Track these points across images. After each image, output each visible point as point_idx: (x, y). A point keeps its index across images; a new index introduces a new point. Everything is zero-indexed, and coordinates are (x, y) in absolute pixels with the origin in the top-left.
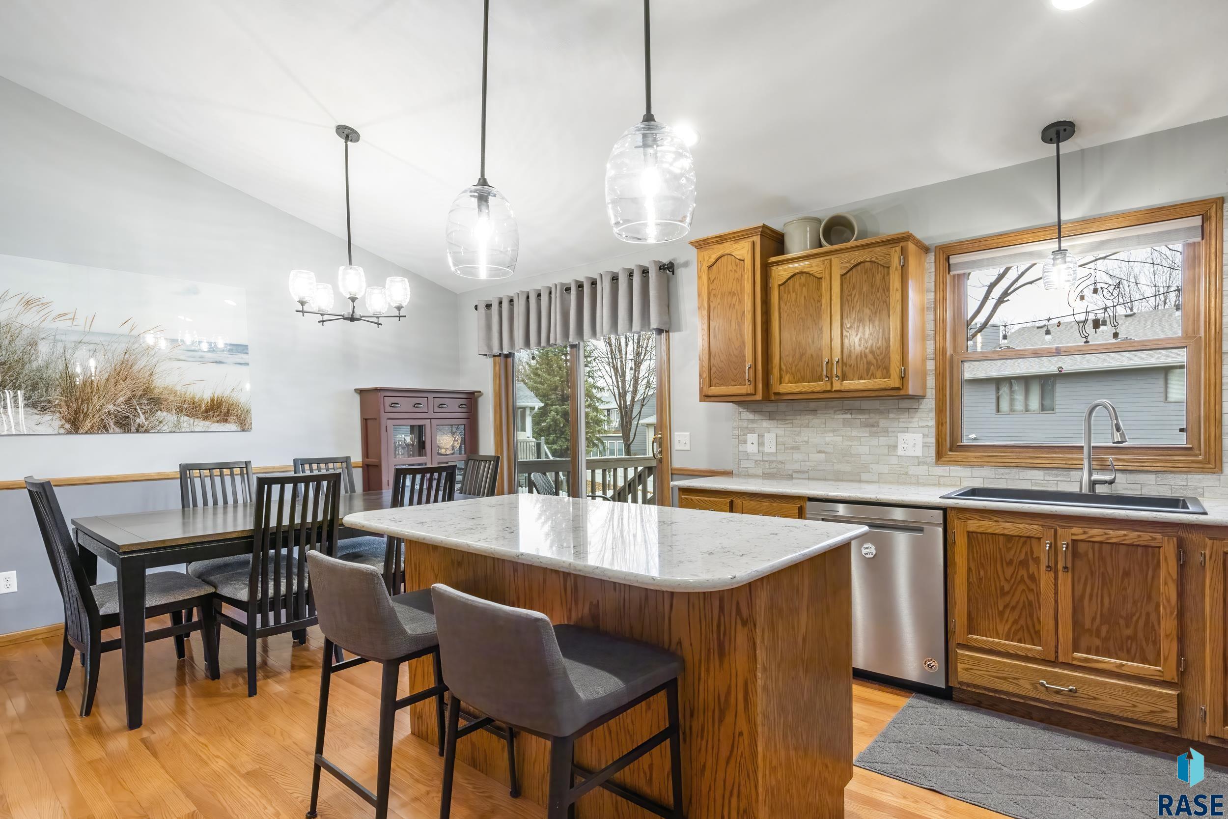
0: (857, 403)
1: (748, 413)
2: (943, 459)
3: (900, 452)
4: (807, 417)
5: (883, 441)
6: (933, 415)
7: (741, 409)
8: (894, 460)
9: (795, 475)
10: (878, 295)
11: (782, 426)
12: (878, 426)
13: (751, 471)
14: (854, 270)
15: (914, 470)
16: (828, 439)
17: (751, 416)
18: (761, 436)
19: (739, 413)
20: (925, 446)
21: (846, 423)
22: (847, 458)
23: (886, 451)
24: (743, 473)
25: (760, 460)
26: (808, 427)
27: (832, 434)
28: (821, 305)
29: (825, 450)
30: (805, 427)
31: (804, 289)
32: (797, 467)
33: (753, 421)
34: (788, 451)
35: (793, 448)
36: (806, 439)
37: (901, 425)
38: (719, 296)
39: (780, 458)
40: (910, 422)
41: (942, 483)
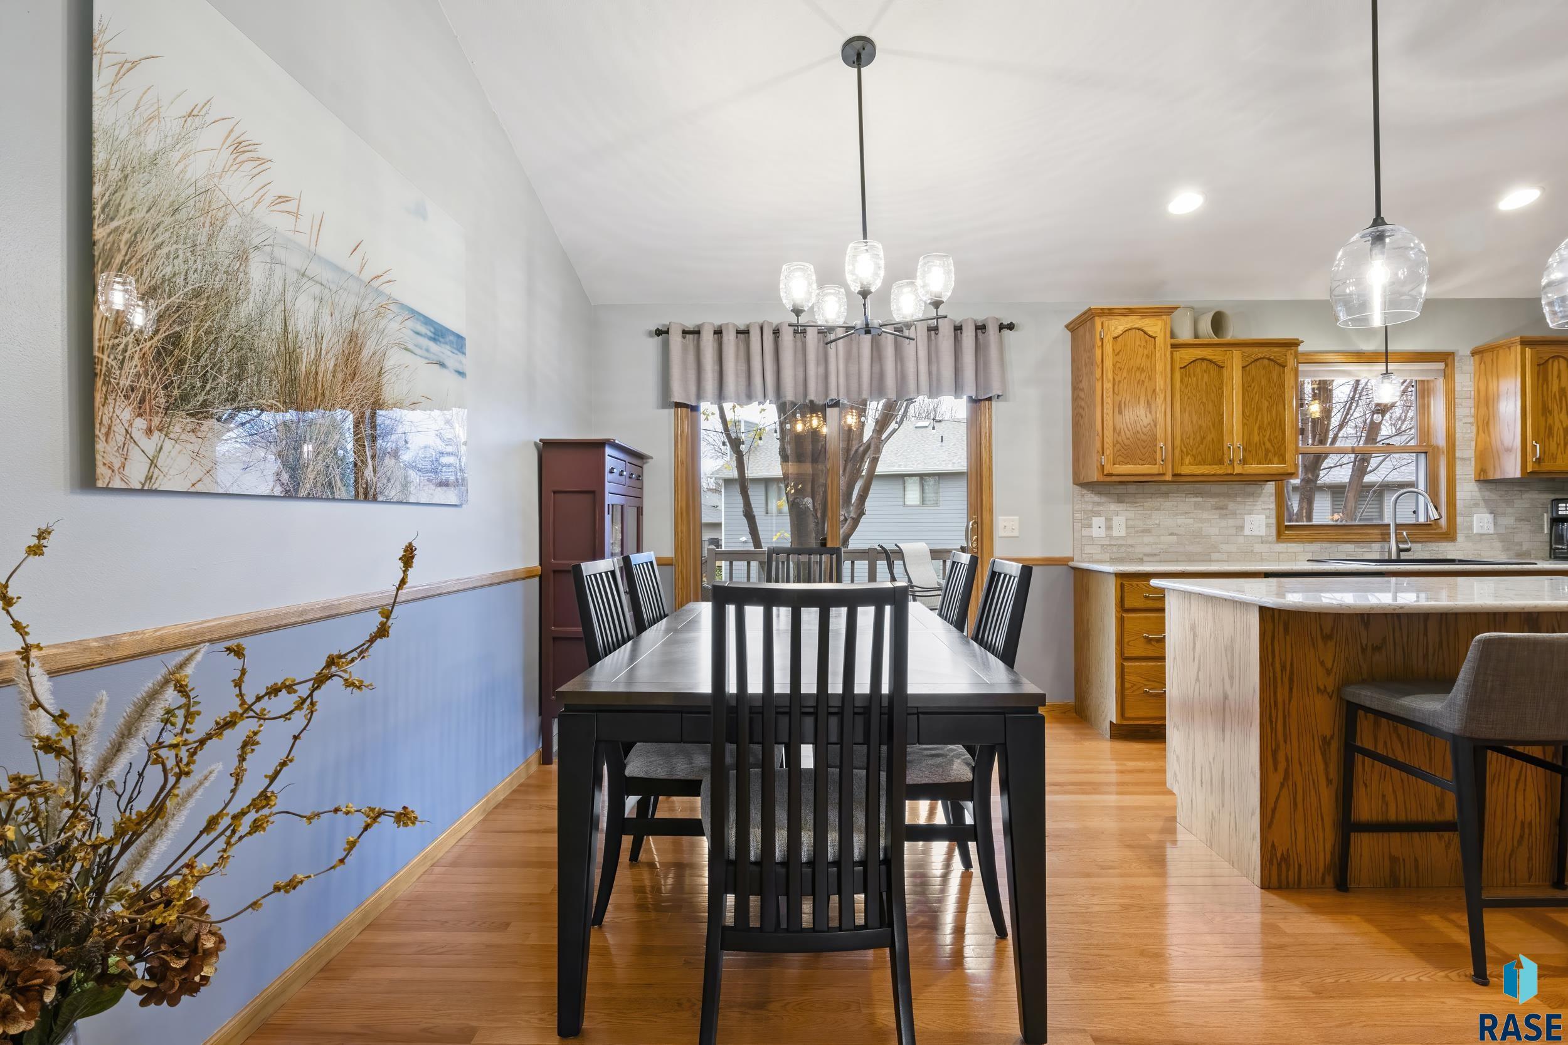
0: (1207, 487)
1: (1092, 495)
2: (1282, 537)
3: (1247, 532)
4: (1159, 500)
5: (1231, 522)
6: (1273, 498)
7: (1085, 491)
8: (1241, 540)
9: (1145, 559)
10: (1275, 389)
11: (1132, 509)
12: (1227, 509)
13: (1096, 557)
14: (1253, 365)
15: (1259, 548)
16: (1179, 522)
17: (1096, 499)
18: (1109, 520)
19: (1083, 496)
20: (1268, 526)
21: (1197, 506)
22: (1198, 540)
23: (1233, 531)
24: (1087, 559)
25: (1107, 545)
26: (1160, 510)
27: (1183, 517)
28: (1223, 392)
29: (1177, 532)
30: (1156, 509)
31: (1206, 376)
32: (1148, 550)
33: (1099, 504)
34: (1139, 534)
35: (1143, 531)
36: (1157, 522)
37: (1247, 508)
38: (1125, 371)
39: (1130, 542)
40: (1255, 505)
41: (1281, 558)
